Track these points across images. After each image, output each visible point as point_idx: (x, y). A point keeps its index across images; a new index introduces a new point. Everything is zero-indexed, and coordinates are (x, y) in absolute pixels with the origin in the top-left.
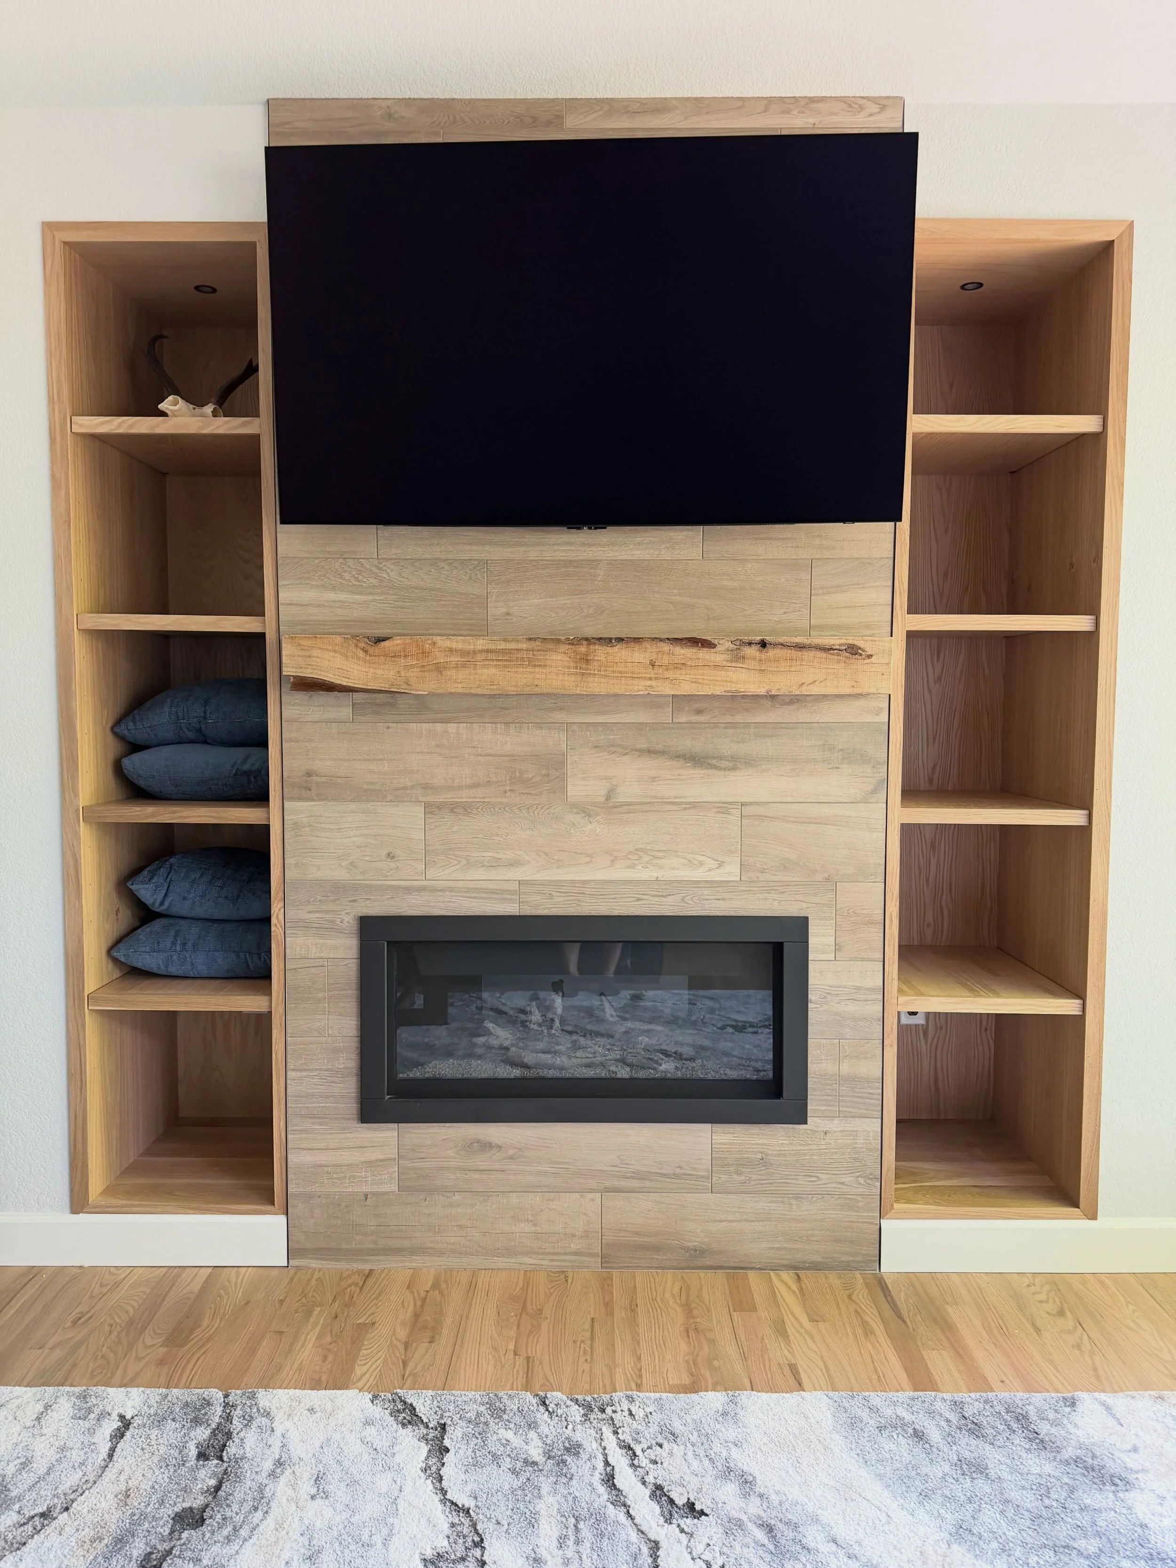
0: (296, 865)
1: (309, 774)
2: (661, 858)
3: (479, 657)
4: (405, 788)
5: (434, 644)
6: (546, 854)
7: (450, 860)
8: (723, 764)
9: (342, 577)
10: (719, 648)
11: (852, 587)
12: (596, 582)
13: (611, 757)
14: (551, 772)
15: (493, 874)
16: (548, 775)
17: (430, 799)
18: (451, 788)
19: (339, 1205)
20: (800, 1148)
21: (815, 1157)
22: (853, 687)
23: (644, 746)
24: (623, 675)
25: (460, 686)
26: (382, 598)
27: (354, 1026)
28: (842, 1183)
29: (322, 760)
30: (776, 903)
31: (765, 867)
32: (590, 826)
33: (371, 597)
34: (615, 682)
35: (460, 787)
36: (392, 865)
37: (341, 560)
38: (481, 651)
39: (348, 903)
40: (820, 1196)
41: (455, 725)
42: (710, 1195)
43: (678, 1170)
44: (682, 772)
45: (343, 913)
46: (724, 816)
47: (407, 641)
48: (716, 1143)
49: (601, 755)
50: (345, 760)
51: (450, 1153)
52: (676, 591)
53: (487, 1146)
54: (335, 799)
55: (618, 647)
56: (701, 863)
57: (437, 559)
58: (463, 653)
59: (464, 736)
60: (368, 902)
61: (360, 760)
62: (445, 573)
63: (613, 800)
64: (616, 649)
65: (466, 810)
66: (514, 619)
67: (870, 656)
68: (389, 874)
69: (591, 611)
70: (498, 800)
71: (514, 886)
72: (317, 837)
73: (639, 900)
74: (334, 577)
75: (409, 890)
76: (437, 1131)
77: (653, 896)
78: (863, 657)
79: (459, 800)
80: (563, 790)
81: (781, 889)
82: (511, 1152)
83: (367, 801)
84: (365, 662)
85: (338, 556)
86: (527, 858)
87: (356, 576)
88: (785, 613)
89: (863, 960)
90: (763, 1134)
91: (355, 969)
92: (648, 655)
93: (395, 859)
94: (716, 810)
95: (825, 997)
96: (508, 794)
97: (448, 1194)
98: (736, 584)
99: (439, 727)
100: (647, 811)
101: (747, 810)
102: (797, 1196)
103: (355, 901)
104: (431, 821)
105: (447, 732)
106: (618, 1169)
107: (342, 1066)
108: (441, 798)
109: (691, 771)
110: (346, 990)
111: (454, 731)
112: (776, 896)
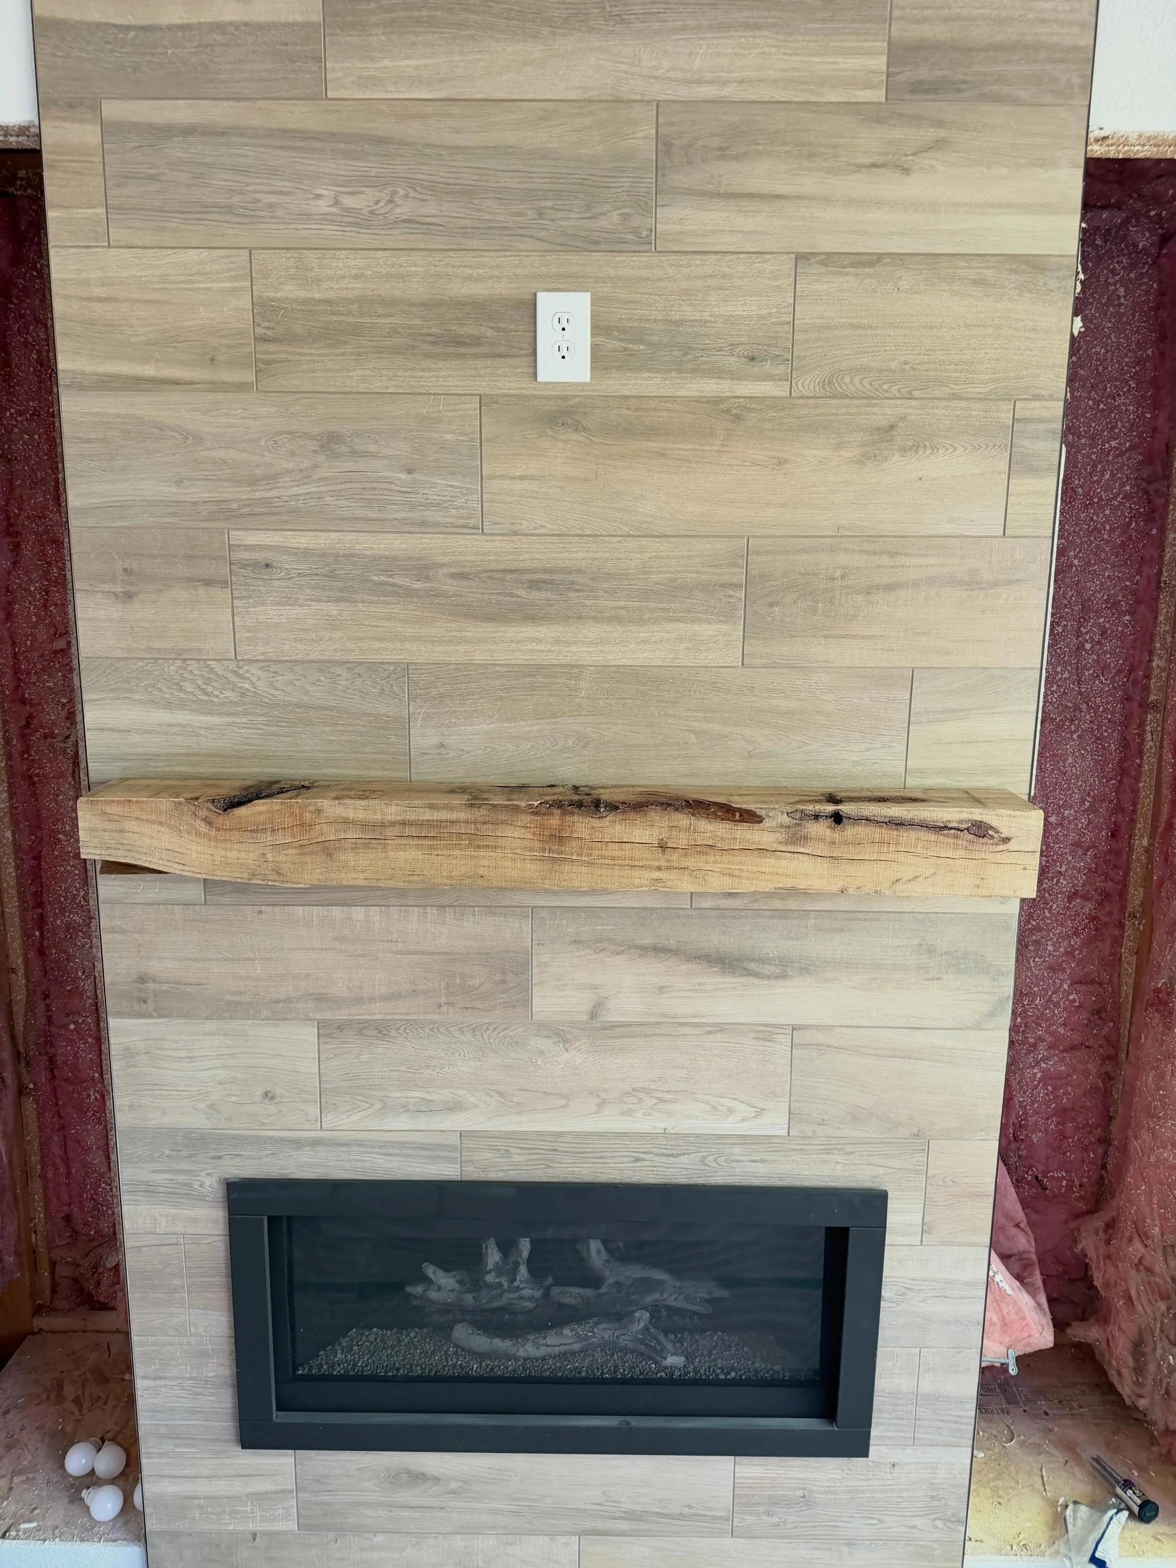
0: (131, 1107)
1: (142, 979)
2: (670, 1102)
3: (390, 832)
4: (288, 1000)
5: (319, 811)
6: (500, 1094)
7: (359, 1103)
8: (767, 969)
9: (180, 689)
10: (767, 823)
11: (974, 712)
12: (578, 700)
13: (596, 956)
14: (508, 978)
15: (422, 1123)
16: (504, 982)
17: (327, 1015)
18: (359, 1001)
19: (218, 1546)
20: (856, 1483)
21: (877, 1495)
22: (977, 886)
23: (647, 942)
24: (617, 862)
25: (361, 876)
26: (244, 720)
27: (225, 1323)
28: (914, 1527)
29: (161, 959)
30: (839, 1167)
31: (825, 1117)
32: (566, 1055)
33: (228, 719)
34: (604, 872)
35: (372, 999)
36: (273, 1109)
37: (178, 663)
38: (393, 824)
39: (209, 1161)
40: (881, 1543)
41: (363, 909)
42: (729, 1540)
43: (686, 1510)
44: (701, 979)
45: (203, 1174)
46: (767, 1044)
47: (276, 808)
48: (740, 1478)
49: (583, 953)
50: (196, 960)
51: (368, 1485)
52: (701, 714)
53: (419, 1478)
54: (184, 1015)
55: (609, 818)
56: (731, 1111)
57: (330, 662)
58: (365, 825)
59: (377, 925)
60: (238, 1160)
61: (218, 960)
62: (343, 683)
63: (601, 1019)
64: (606, 822)
65: (380, 1032)
66: (452, 754)
67: (1006, 840)
68: (266, 1121)
69: (570, 743)
70: (429, 1017)
71: (455, 1140)
72: (159, 1068)
73: (637, 1160)
74: (170, 688)
75: (297, 1143)
76: (348, 1458)
77: (657, 1155)
78: (995, 840)
79: (370, 1018)
80: (527, 1003)
81: (849, 1148)
82: (453, 1485)
83: (231, 1018)
84: (210, 840)
85: (173, 656)
86: (472, 1100)
87: (204, 686)
88: (868, 750)
89: (961, 1244)
90: (805, 1466)
91: (224, 1248)
92: (656, 831)
93: (276, 1101)
94: (753, 1035)
95: (904, 1294)
96: (444, 1009)
97: (368, 1535)
98: (794, 705)
99: (337, 912)
100: (652, 1035)
101: (799, 1036)
102: (850, 1543)
103: (219, 1158)
104: (329, 1046)
105: (351, 919)
106: (603, 1508)
107: (213, 1374)
108: (341, 1015)
109: (719, 979)
110: (213, 1276)
111: (361, 917)
112: (839, 1158)
